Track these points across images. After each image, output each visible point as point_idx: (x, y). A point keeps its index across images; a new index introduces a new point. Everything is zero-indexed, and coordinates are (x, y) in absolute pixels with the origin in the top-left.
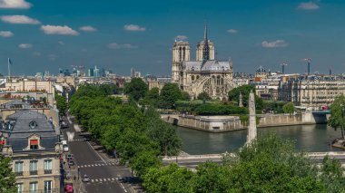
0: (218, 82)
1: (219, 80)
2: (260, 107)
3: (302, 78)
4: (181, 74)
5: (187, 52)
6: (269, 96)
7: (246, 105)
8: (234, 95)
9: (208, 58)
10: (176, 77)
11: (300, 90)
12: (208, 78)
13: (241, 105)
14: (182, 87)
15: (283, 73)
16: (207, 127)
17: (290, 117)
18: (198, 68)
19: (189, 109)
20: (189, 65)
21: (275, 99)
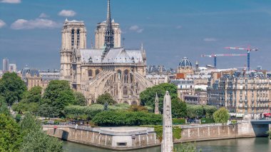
0: (126, 79)
1: (128, 77)
2: (181, 113)
3: (238, 75)
4: (74, 66)
5: (83, 36)
6: (195, 99)
7: (162, 111)
8: (149, 98)
9: (112, 46)
10: (66, 71)
11: (235, 90)
12: (112, 73)
13: (157, 112)
14: (75, 86)
15: (215, 66)
16: (110, 143)
17: (223, 127)
18: (97, 59)
19: (85, 117)
20: (85, 54)
21: (203, 104)
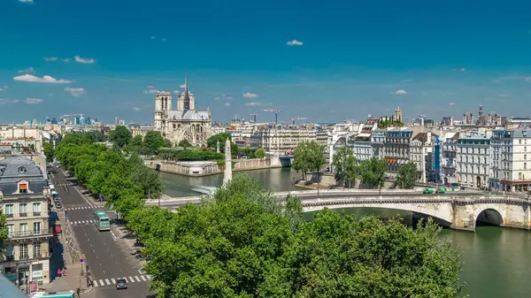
0: (198, 130)
1: (199, 129)
2: (236, 152)
3: (270, 127)
4: (164, 122)
5: (169, 102)
6: (243, 143)
7: (223, 151)
8: (212, 142)
9: (188, 108)
10: (158, 125)
11: (269, 137)
12: (189, 126)
13: (218, 152)
14: (164, 135)
15: (255, 121)
16: (188, 172)
17: (261, 161)
18: (179, 117)
19: (170, 155)
20: (171, 114)
21: (248, 146)
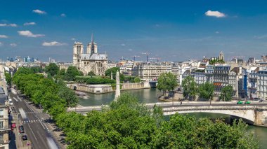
1: (100, 65)
2: (123, 79)
3: (144, 64)
4: (79, 61)
5: (82, 49)
6: (127, 73)
7: (115, 78)
8: (108, 73)
9: (94, 52)
10: (75, 63)
11: (143, 70)
12: (94, 63)
13: (112, 78)
14: (79, 68)
15: (134, 60)
16: (93, 91)
17: (138, 84)
18: (88, 58)
19: (83, 81)
20: (83, 56)
21: (130, 75)
